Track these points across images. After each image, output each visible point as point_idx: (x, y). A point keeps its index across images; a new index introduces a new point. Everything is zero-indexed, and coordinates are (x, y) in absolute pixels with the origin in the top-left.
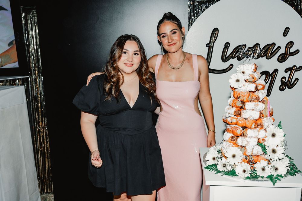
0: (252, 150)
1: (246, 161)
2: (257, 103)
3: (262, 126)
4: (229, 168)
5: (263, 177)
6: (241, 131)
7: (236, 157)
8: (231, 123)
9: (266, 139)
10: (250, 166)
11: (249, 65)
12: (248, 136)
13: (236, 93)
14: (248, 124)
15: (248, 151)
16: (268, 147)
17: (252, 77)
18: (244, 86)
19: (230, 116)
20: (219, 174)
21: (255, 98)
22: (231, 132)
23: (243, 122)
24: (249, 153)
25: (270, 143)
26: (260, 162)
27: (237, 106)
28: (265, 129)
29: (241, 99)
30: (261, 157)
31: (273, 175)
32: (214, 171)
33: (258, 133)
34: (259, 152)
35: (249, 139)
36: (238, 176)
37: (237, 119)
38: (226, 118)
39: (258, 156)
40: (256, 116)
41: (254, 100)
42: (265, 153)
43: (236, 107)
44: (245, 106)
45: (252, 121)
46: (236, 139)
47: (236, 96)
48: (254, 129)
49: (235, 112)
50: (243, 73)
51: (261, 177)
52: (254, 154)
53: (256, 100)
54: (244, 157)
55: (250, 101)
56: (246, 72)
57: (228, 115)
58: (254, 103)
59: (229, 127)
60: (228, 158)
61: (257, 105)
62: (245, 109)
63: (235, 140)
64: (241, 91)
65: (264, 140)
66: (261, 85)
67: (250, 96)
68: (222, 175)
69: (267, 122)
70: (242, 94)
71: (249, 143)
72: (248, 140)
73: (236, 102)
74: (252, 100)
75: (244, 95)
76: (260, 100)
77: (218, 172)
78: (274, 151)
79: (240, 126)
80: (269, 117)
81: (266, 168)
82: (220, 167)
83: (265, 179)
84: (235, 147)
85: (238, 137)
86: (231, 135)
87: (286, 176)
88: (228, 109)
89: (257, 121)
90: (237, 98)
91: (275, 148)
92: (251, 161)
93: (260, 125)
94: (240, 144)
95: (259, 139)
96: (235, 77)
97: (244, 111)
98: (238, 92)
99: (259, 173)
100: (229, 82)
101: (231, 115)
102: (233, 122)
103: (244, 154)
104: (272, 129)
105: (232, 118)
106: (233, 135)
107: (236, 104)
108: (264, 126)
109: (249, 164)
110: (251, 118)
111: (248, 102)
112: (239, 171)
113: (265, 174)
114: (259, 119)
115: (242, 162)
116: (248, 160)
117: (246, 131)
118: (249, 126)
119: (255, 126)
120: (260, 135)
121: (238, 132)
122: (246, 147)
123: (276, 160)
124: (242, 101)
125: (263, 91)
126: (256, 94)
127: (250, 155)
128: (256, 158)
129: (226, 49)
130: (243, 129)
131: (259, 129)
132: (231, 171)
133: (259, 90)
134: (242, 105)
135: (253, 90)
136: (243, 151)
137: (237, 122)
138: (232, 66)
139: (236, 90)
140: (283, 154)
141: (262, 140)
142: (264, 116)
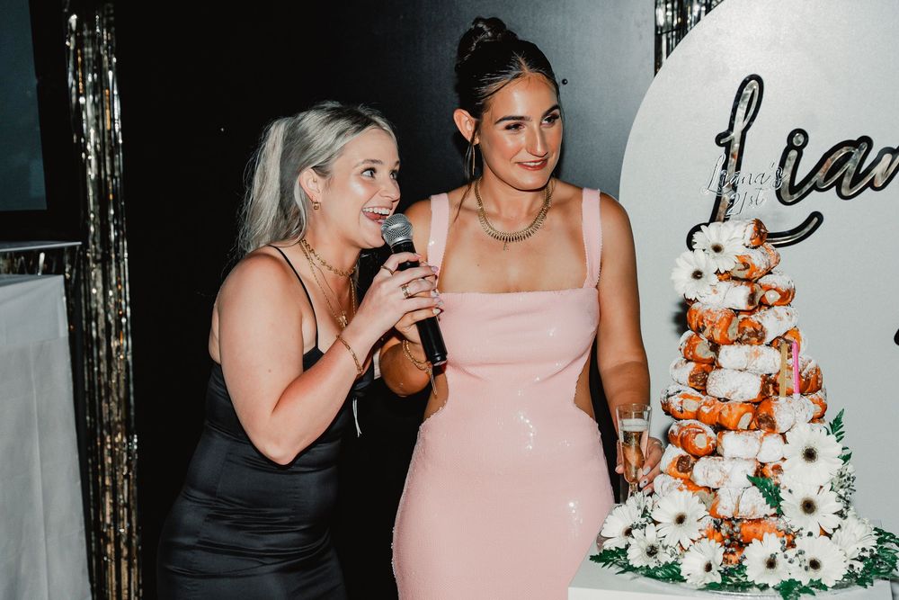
0: (735, 500)
1: (717, 536)
2: (755, 347)
3: (771, 424)
4: (665, 557)
5: (765, 587)
6: (710, 439)
7: (687, 522)
8: (682, 412)
9: (784, 465)
10: (723, 550)
11: (736, 225)
12: (727, 454)
13: (693, 316)
14: (728, 416)
15: (724, 504)
16: (789, 490)
17: (744, 263)
18: (715, 292)
19: (679, 392)
20: (629, 575)
21: (752, 332)
22: (679, 442)
23: (714, 409)
24: (726, 509)
25: (799, 481)
26: (761, 540)
27: (699, 356)
28: (783, 435)
29: (708, 333)
30: (766, 524)
33: (757, 446)
34: (759, 506)
35: (727, 465)
36: (685, 581)
37: (701, 399)
38: (669, 396)
39: (758, 521)
40: (752, 389)
41: (747, 339)
42: (779, 514)
43: (696, 362)
44: (718, 356)
48: (748, 432)
49: (692, 378)
50: (717, 249)
51: (758, 586)
52: (742, 514)
53: (755, 339)
54: (713, 524)
55: (737, 342)
56: (726, 249)
57: (673, 389)
58: (746, 348)
59: (674, 426)
60: (659, 526)
61: (757, 354)
62: (720, 367)
63: (689, 469)
64: (707, 308)
66: (775, 289)
67: (732, 325)
69: (791, 411)
70: (709, 318)
71: (727, 477)
72: (725, 468)
73: (696, 344)
74: (745, 337)
75: (713, 320)
76: (768, 339)
77: (628, 569)
78: (809, 507)
79: (706, 422)
80: (796, 396)
81: (780, 558)
82: (636, 557)
83: (769, 591)
84: (685, 491)
85: (697, 458)
86: (679, 452)
87: (837, 587)
89: (758, 408)
91: (812, 494)
92: (734, 535)
93: (767, 419)
94: (700, 482)
95: (763, 465)
96: (690, 263)
97: (716, 373)
98: (700, 312)
99: (755, 572)
100: (673, 278)
101: (681, 387)
102: (689, 410)
103: (712, 511)
104: (807, 435)
105: (686, 396)
106: (684, 453)
107: (695, 351)
108: (777, 423)
109: (720, 544)
110: (736, 398)
111: (728, 344)
112: (692, 565)
113: (774, 579)
114: (763, 399)
115: (703, 537)
116: (724, 532)
117: (720, 437)
118: (731, 422)
119: (754, 425)
120: (763, 452)
121: (701, 442)
122: (719, 492)
123: (810, 534)
124: (711, 340)
125: (781, 310)
126: (754, 318)
127: (730, 516)
128: (751, 528)
129: (793, 154)
130: (716, 433)
131: (765, 435)
132: (667, 566)
133: (770, 307)
134: (711, 355)
135: (742, 304)
136: (709, 504)
137: (699, 409)
138: (816, 219)
139: (695, 306)
140: (836, 517)
141: (773, 469)
142: (782, 389)
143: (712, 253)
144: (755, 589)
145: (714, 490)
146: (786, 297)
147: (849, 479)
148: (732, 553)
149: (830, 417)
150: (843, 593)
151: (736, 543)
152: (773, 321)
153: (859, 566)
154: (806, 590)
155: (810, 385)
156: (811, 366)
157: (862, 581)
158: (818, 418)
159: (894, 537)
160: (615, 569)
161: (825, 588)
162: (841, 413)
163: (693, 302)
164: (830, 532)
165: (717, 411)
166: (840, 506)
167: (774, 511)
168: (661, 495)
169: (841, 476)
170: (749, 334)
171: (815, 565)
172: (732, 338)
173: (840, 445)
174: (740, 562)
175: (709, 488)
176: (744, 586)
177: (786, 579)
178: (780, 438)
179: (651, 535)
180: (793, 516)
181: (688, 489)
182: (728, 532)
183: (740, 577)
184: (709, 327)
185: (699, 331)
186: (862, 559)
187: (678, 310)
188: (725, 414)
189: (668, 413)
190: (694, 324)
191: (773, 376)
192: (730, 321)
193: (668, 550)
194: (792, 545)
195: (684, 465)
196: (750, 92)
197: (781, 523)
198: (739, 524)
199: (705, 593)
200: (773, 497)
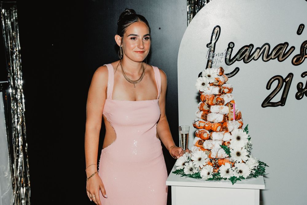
0: (216, 153)
1: (211, 164)
2: (221, 106)
3: (227, 129)
4: (195, 171)
5: (226, 179)
6: (208, 134)
7: (202, 160)
8: (199, 126)
9: (231, 142)
10: (213, 168)
11: (215, 69)
12: (214, 139)
13: (202, 97)
14: (214, 127)
15: (213, 154)
16: (232, 149)
17: (217, 80)
18: (209, 89)
19: (198, 120)
20: (184, 177)
22: (199, 136)
23: (209, 125)
24: (213, 156)
25: (235, 146)
26: (224, 165)
28: (230, 132)
29: (207, 102)
30: (226, 160)
31: (236, 177)
33: (223, 136)
34: (223, 155)
35: (213, 142)
36: (202, 178)
37: (205, 122)
38: (195, 122)
39: (223, 159)
40: (221, 119)
41: (219, 104)
42: (230, 157)
43: (203, 111)
44: (210, 109)
45: (218, 124)
46: (203, 143)
48: (220, 132)
49: (202, 116)
50: (209, 76)
51: (224, 179)
52: (218, 157)
53: (221, 103)
54: (210, 160)
55: (216, 104)
56: (212, 76)
57: (196, 120)
58: (218, 106)
59: (197, 131)
60: (193, 162)
61: (222, 108)
62: (211, 112)
64: (207, 94)
65: (229, 143)
66: (227, 88)
67: (214, 99)
69: (232, 125)
70: (207, 97)
71: (214, 146)
72: (213, 143)
73: (203, 106)
74: (218, 103)
75: (209, 98)
76: (225, 103)
78: (238, 154)
79: (207, 129)
80: (234, 120)
81: (230, 170)
82: (186, 171)
83: (228, 180)
85: (204, 140)
86: (199, 139)
87: (248, 178)
89: (223, 124)
91: (239, 150)
92: (216, 164)
93: (225, 128)
94: (206, 148)
95: (225, 142)
96: (201, 81)
97: (210, 114)
98: (204, 96)
99: (223, 174)
100: (196, 85)
101: (199, 119)
102: (201, 126)
103: (209, 156)
104: (237, 132)
105: (201, 122)
107: (203, 108)
108: (229, 129)
109: (212, 166)
110: (216, 122)
111: (213, 105)
112: (204, 173)
113: (228, 176)
114: (224, 122)
115: (207, 164)
116: (213, 163)
117: (211, 134)
118: (215, 129)
119: (221, 130)
120: (224, 138)
121: (205, 136)
122: (211, 151)
123: (239, 162)
124: (208, 104)
125: (229, 94)
126: (221, 97)
127: (215, 158)
128: (221, 161)
129: (230, 50)
130: (210, 133)
131: (225, 133)
132: (196, 174)
133: (225, 94)
134: (208, 109)
135: (217, 93)
136: (209, 154)
137: (205, 125)
138: (237, 70)
139: (203, 94)
140: (247, 157)
141: (227, 143)
142: (230, 119)
143: (208, 77)
144: (223, 180)
145: (210, 150)
146: (230, 90)
147: (250, 145)
148: (216, 169)
149: (244, 127)
150: (249, 180)
151: (217, 166)
152: (227, 98)
153: (254, 171)
154: (238, 179)
155: (238, 117)
156: (238, 111)
157: (255, 176)
158: (240, 127)
159: (264, 163)
160: (180, 175)
161: (244, 178)
162: (247, 125)
163: (202, 92)
164: (245, 161)
165: (210, 126)
166: (248, 153)
167: (228, 156)
168: (193, 152)
169: (248, 144)
170: (219, 102)
171: (241, 172)
172: (214, 103)
173: (247, 135)
174: (218, 172)
175: (208, 149)
176: (220, 179)
177: (232, 176)
178: (229, 133)
179: (191, 165)
180: (234, 157)
181: (202, 150)
182: (214, 163)
183: (218, 176)
184: (207, 100)
185: (204, 101)
186: (254, 169)
187: (197, 95)
188: (213, 127)
189: (195, 127)
190: (203, 99)
191: (227, 115)
192: (213, 98)
193: (196, 169)
194: (234, 166)
195: (200, 143)
196: (217, 31)
197: (230, 159)
198: (217, 160)
199: (208, 181)
200: (228, 151)
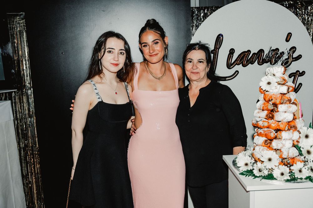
0: (288, 152)
1: (282, 164)
2: (289, 105)
3: (295, 128)
4: (266, 173)
5: (301, 179)
6: (274, 134)
7: (273, 161)
8: (263, 126)
9: (300, 141)
11: (278, 68)
12: (283, 138)
13: (267, 96)
14: (282, 126)
15: (284, 154)
16: (303, 148)
17: (283, 79)
18: (276, 88)
20: (257, 179)
21: (287, 100)
22: (264, 136)
23: (276, 125)
26: (296, 164)
27: (269, 109)
29: (273, 101)
30: (296, 159)
31: (311, 176)
32: (250, 177)
33: (292, 135)
34: (295, 154)
35: (284, 142)
36: (277, 179)
37: (268, 122)
38: (257, 122)
39: (294, 158)
40: (290, 117)
41: (285, 102)
42: (301, 154)
43: (267, 110)
44: (277, 108)
45: (286, 123)
46: (271, 143)
47: (267, 99)
48: (288, 131)
49: (267, 116)
52: (290, 156)
53: (288, 102)
54: (281, 160)
55: (282, 103)
56: (277, 75)
57: (258, 119)
58: (286, 105)
59: (260, 131)
60: (264, 163)
61: (290, 107)
62: (278, 111)
63: (268, 144)
64: (273, 93)
65: (298, 142)
66: (292, 87)
68: (261, 180)
69: (299, 123)
70: (274, 96)
71: (284, 145)
72: (283, 143)
73: (268, 105)
75: (276, 97)
76: (292, 102)
77: (256, 177)
78: (309, 152)
79: (273, 129)
80: (301, 119)
81: (303, 170)
82: (256, 172)
83: (304, 180)
84: (270, 150)
85: (272, 140)
86: (264, 139)
88: (258, 112)
89: (290, 123)
90: (269, 101)
92: (287, 162)
93: (294, 126)
94: (274, 148)
96: (266, 80)
97: (277, 113)
98: (270, 95)
99: (297, 175)
101: (262, 119)
102: (265, 125)
103: (281, 157)
104: (305, 130)
105: (264, 121)
106: (266, 139)
107: (267, 107)
108: (298, 128)
110: (284, 121)
111: (281, 104)
112: (276, 174)
113: (303, 176)
114: (293, 121)
115: (279, 165)
117: (280, 133)
118: (283, 128)
119: (289, 129)
120: (294, 137)
121: (271, 135)
122: (282, 150)
124: (274, 103)
126: (287, 96)
127: (286, 157)
131: (293, 131)
132: (268, 175)
134: (274, 108)
135: (285, 92)
136: (279, 155)
138: (237, 72)
141: (296, 142)
142: (297, 117)
143: (273, 76)
144: (299, 180)
152: (292, 97)
162: (311, 123)
177: (308, 176)
178: (298, 132)
179: (259, 165)
184: (274, 99)
188: (280, 126)
192: (282, 97)
